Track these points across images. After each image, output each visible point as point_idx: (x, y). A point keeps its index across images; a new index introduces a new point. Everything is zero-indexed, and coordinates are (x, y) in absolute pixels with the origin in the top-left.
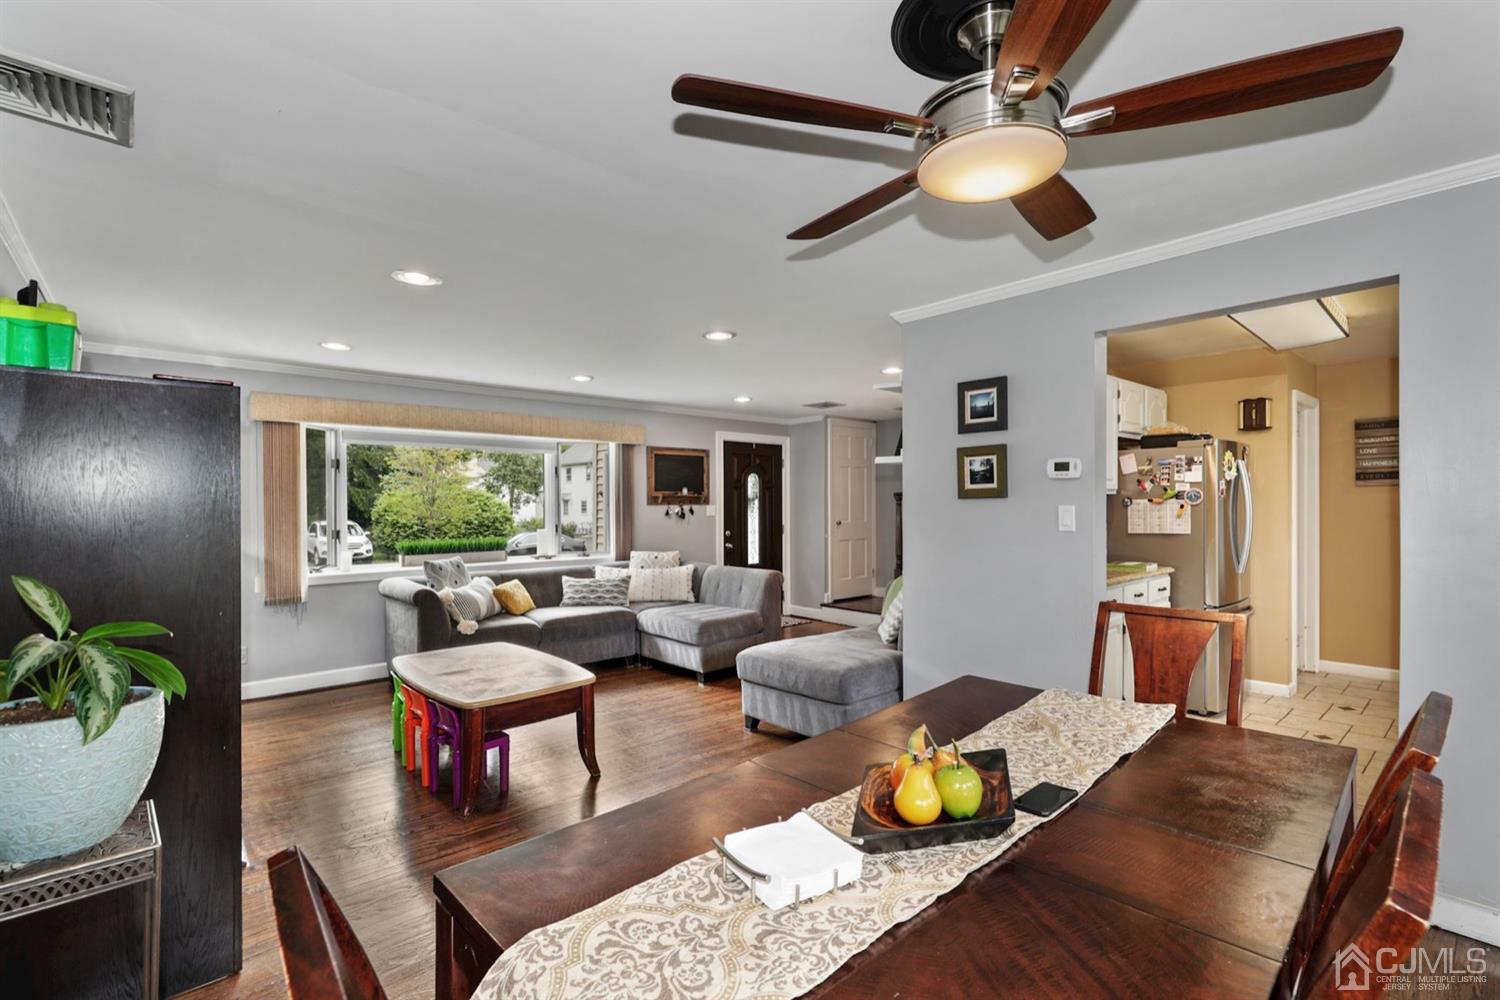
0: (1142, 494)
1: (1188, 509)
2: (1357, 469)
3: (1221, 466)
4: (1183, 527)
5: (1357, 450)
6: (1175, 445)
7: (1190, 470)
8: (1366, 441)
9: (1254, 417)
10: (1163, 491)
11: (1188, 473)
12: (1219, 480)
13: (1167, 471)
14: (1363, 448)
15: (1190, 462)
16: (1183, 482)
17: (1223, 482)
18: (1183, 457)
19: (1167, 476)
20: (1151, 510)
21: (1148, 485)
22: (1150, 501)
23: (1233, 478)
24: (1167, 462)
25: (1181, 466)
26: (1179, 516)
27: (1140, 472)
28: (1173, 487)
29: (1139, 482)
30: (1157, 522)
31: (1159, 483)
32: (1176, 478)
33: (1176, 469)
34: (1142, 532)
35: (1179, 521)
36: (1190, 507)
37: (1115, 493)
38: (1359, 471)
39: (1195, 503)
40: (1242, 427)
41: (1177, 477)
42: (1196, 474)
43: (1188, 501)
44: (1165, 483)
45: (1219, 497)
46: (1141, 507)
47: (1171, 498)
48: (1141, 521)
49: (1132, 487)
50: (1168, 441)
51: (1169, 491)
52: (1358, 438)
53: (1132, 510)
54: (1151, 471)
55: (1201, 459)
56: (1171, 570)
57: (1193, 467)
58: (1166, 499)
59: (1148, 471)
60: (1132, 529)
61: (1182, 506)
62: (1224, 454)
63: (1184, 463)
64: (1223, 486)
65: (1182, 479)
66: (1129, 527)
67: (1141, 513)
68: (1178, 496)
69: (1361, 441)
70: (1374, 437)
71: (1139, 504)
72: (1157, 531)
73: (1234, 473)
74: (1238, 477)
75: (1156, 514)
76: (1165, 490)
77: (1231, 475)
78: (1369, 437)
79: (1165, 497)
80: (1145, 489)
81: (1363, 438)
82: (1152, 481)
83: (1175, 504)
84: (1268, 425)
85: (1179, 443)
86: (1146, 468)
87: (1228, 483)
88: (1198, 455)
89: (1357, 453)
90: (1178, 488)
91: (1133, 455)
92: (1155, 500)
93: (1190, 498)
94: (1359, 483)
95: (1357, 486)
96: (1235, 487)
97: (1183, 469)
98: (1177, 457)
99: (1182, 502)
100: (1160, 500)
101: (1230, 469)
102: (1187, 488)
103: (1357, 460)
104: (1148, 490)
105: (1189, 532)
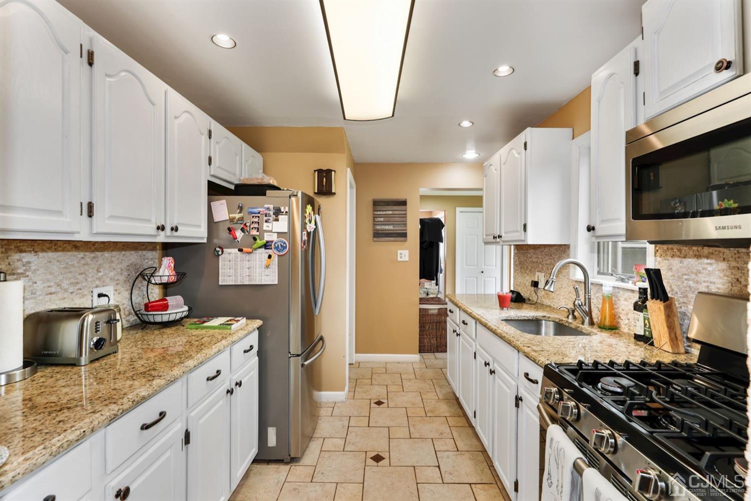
0: (233, 242)
1: (275, 258)
2: (374, 230)
3: (304, 218)
4: (270, 277)
5: (374, 218)
6: (264, 195)
7: (277, 220)
8: (379, 213)
9: (324, 184)
10: (253, 240)
11: (275, 223)
12: (302, 231)
13: (256, 220)
14: (377, 217)
15: (278, 212)
16: (271, 231)
17: (305, 233)
18: (271, 207)
19: (256, 226)
20: (242, 260)
21: (239, 234)
22: (240, 250)
23: (312, 230)
24: (256, 210)
25: (270, 216)
26: (267, 267)
27: (232, 220)
28: (262, 238)
29: (230, 229)
30: (247, 272)
31: (249, 232)
32: (265, 228)
33: (265, 218)
34: (233, 283)
35: (268, 271)
36: (277, 257)
37: (205, 241)
38: (375, 232)
39: (281, 254)
40: (316, 191)
41: (266, 226)
42: (282, 225)
43: (276, 251)
44: (254, 232)
45: (302, 247)
46: (232, 257)
47: (260, 247)
48: (232, 271)
49: (224, 234)
50: (259, 190)
51: (258, 241)
52: (374, 211)
53: (224, 260)
54: (242, 219)
55: (287, 209)
56: (259, 323)
57: (280, 217)
58: (256, 249)
59: (239, 220)
60: (224, 280)
61: (270, 257)
62: (306, 208)
63: (271, 213)
64: (305, 238)
65: (270, 229)
66: (220, 278)
67: (232, 263)
68: (266, 246)
69: (376, 213)
70: (382, 211)
71: (230, 253)
72: (247, 282)
73: (313, 225)
74: (316, 230)
75: (247, 264)
76: (255, 239)
77: (311, 227)
78: (380, 211)
79: (255, 246)
80: (235, 238)
81: (377, 211)
82: (243, 230)
83: (263, 253)
84: (333, 191)
85: (268, 192)
86: (237, 216)
87: (309, 234)
88: (285, 206)
89: (374, 221)
90: (267, 237)
91: (224, 201)
92: (245, 249)
93: (277, 248)
94: (375, 239)
95: (374, 241)
96: (312, 239)
97: (271, 218)
98: (266, 206)
99: (270, 252)
100: (250, 250)
101: (310, 221)
102: (274, 238)
103: (374, 225)
104: (239, 239)
105: (276, 282)
